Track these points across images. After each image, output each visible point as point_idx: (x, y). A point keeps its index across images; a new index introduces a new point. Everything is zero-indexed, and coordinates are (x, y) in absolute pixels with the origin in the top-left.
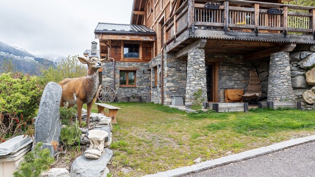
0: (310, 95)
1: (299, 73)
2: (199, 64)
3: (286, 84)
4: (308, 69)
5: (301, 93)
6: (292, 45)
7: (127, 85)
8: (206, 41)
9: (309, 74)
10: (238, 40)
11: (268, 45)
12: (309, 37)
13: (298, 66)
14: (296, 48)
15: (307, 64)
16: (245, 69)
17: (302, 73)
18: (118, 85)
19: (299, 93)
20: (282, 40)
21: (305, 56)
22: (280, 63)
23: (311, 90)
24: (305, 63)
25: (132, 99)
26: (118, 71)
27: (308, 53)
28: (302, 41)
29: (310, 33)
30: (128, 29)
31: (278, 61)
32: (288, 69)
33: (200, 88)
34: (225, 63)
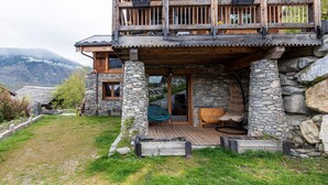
0: (310, 129)
1: (296, 90)
2: (132, 83)
3: (272, 108)
4: (309, 84)
5: (298, 123)
6: (278, 49)
7: (113, 97)
8: (136, 51)
9: (310, 93)
10: (185, 47)
11: (244, 50)
12: (307, 35)
13: (295, 79)
14: (285, 53)
15: (307, 77)
16: (228, 81)
17: (301, 90)
18: (100, 98)
19: (295, 121)
20: (259, 42)
21: (304, 64)
22: (261, 76)
23: (311, 121)
24: (304, 75)
25: (113, 113)
26: (101, 84)
27: (310, 60)
28: (295, 41)
29: (309, 30)
30: (109, 40)
31: (259, 73)
32: (276, 84)
33: (133, 115)
34: (200, 75)
